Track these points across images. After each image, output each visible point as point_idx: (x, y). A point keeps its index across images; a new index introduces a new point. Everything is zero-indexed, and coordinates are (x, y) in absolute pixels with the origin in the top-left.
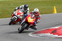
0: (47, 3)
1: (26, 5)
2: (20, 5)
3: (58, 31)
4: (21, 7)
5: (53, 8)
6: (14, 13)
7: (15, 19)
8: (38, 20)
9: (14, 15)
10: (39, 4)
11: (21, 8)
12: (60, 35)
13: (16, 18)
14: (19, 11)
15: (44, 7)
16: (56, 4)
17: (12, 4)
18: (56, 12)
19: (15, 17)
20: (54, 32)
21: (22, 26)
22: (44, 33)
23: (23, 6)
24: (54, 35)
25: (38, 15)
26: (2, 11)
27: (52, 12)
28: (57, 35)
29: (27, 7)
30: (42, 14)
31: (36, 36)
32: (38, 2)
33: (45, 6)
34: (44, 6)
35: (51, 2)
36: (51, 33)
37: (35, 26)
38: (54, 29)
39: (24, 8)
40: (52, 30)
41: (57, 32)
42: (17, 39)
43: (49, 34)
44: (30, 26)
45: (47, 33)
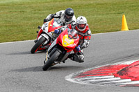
0: (107, 8)
1: (70, 10)
2: (47, 11)
3: (131, 70)
4: (58, 14)
5: (121, 20)
6: (42, 28)
7: (45, 41)
8: (86, 41)
9: (42, 32)
10: (89, 10)
11: (59, 17)
12: (136, 79)
13: (46, 39)
14: (53, 22)
15: (100, 17)
16: (127, 10)
17: (29, 10)
18: (126, 28)
19: (44, 35)
20: (123, 72)
21: (50, 56)
22: (101, 75)
23: (63, 12)
24: (122, 79)
25: (86, 31)
26: (6, 26)
27: (118, 28)
28: (130, 80)
29: (72, 14)
30: (97, 32)
31: (83, 83)
32: (87, 6)
33: (103, 15)
34: (100, 15)
35: (115, 4)
36: (116, 76)
37: (79, 54)
38: (123, 66)
39: (65, 17)
40: (118, 69)
41: (129, 73)
42: (40, 88)
43: (111, 78)
44: (67, 54)
45: (107, 75)
